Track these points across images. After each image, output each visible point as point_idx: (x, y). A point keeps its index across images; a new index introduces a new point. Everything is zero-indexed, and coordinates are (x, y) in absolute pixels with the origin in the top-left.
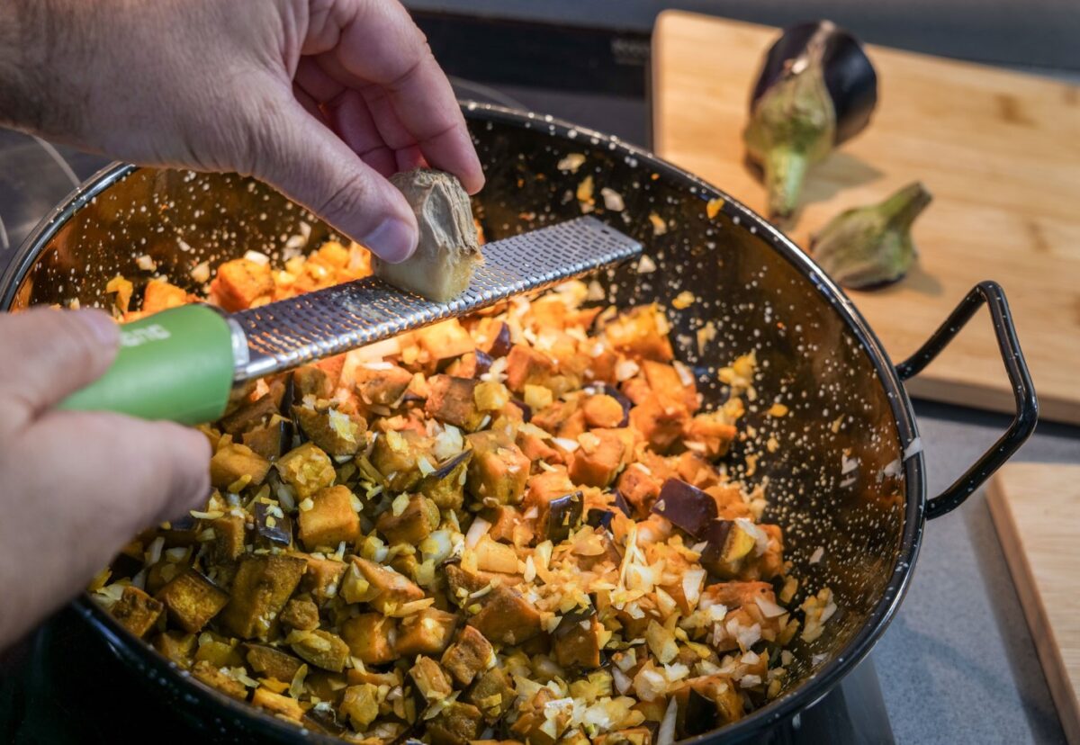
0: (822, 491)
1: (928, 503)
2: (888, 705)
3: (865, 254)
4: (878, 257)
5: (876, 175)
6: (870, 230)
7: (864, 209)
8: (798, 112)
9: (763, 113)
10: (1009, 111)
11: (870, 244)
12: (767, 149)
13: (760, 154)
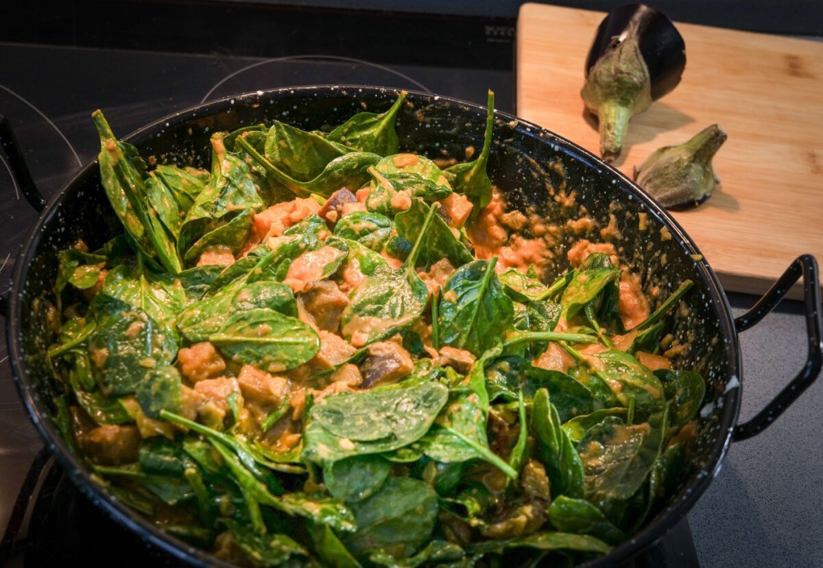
3: (676, 181)
4: (686, 182)
5: (687, 120)
6: (679, 162)
7: (675, 147)
8: (621, 72)
9: (595, 74)
10: (794, 67)
11: (680, 173)
12: (600, 104)
13: (594, 107)
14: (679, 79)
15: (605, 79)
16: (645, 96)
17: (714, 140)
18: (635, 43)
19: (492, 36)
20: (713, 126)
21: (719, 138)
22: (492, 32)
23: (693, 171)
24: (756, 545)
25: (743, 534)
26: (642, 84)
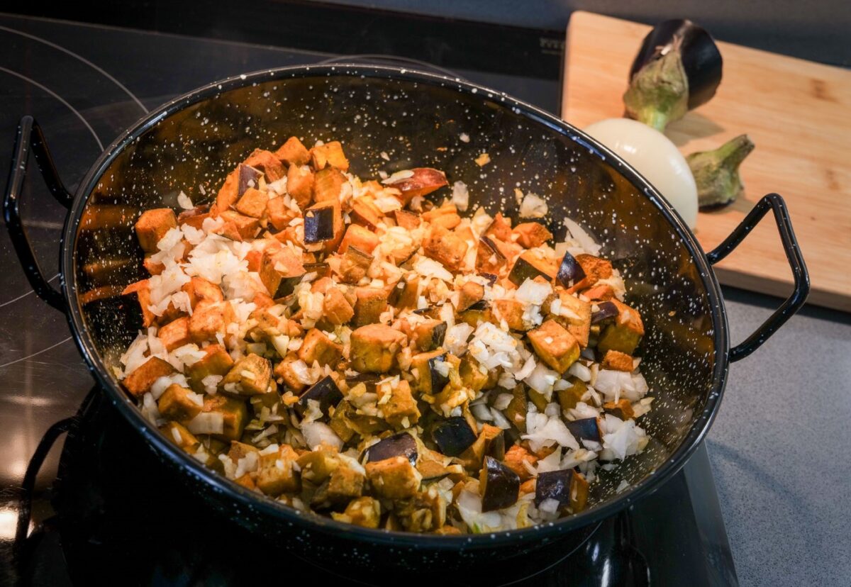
0: (654, 343)
2: (724, 515)
3: (705, 184)
4: (714, 186)
5: (718, 130)
6: (708, 167)
7: (706, 153)
8: (663, 82)
9: (638, 82)
10: (819, 91)
11: (708, 177)
12: (640, 108)
13: (635, 111)
14: (713, 94)
15: (647, 86)
16: (681, 106)
17: (744, 148)
18: (678, 55)
19: (546, 48)
20: (742, 136)
21: (747, 147)
22: (546, 44)
23: (720, 176)
24: (781, 535)
25: (770, 524)
26: (681, 93)
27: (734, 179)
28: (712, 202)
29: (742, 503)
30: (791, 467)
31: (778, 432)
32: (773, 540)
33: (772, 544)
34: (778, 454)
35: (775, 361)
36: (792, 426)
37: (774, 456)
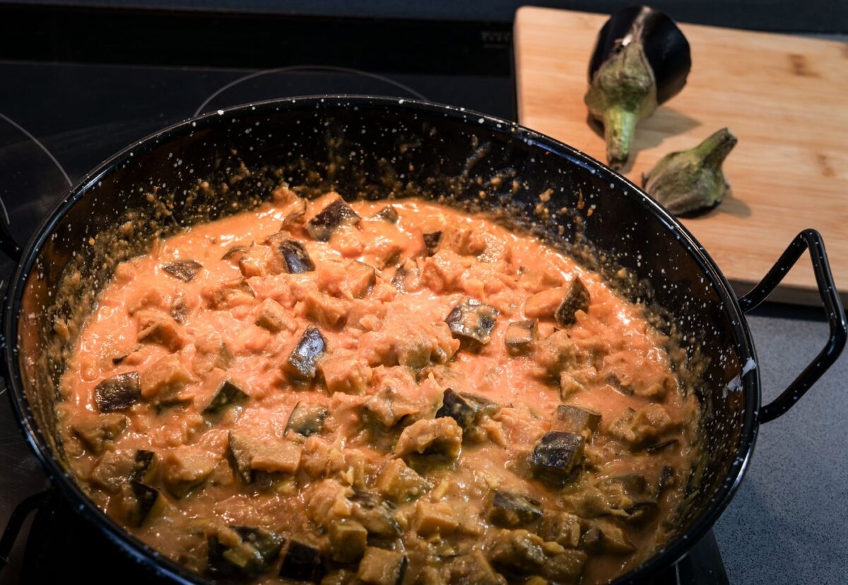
1: (762, 410)
2: (719, 543)
3: (687, 188)
4: (697, 188)
5: (693, 124)
6: (689, 167)
7: (684, 152)
8: (626, 77)
9: (600, 82)
10: (799, 67)
11: (690, 179)
12: (605, 110)
13: (600, 114)
14: (684, 82)
15: (609, 84)
16: (651, 101)
17: (724, 144)
18: (639, 46)
19: (489, 41)
20: (722, 130)
21: (729, 142)
22: (488, 38)
23: (703, 176)
24: (785, 560)
25: (771, 549)
26: (648, 88)
27: (718, 178)
28: (696, 207)
29: (738, 528)
30: (790, 483)
31: (774, 445)
32: (776, 567)
33: (775, 571)
34: (776, 469)
35: (766, 365)
36: (789, 436)
37: (771, 472)
